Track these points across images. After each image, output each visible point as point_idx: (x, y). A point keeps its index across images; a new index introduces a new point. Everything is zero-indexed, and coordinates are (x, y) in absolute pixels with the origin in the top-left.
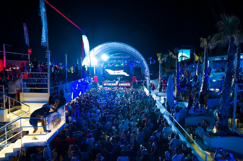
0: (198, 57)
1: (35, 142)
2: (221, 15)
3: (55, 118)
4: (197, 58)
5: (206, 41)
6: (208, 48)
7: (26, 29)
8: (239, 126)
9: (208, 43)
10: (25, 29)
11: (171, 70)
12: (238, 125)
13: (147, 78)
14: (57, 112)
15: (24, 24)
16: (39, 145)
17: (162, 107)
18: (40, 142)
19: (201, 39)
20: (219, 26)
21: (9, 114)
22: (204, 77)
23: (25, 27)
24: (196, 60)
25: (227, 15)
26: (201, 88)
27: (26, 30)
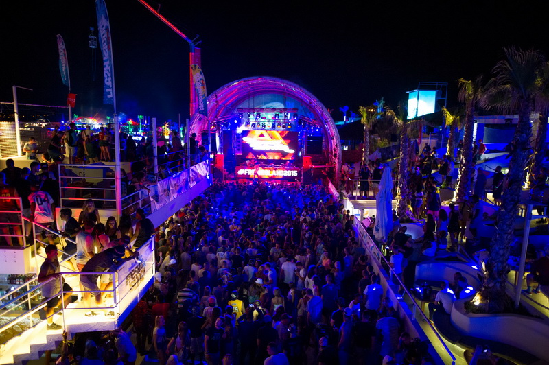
0: (451, 117)
1: (92, 324)
2: (505, 50)
3: (134, 268)
4: (450, 119)
5: (471, 88)
6: (476, 103)
7: (64, 47)
8: (531, 289)
9: (475, 91)
10: (61, 47)
11: (389, 143)
12: (529, 287)
13: (336, 161)
14: (137, 259)
15: (57, 36)
16: (101, 329)
17: (365, 234)
18: (104, 323)
19: (462, 80)
20: (500, 71)
21: (34, 258)
22: (463, 170)
23: (61, 44)
24: (447, 123)
25: (518, 50)
26: (455, 193)
27: (64, 49)
